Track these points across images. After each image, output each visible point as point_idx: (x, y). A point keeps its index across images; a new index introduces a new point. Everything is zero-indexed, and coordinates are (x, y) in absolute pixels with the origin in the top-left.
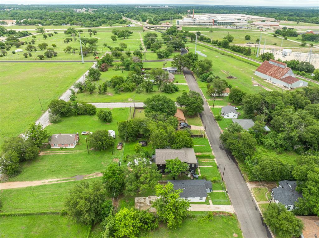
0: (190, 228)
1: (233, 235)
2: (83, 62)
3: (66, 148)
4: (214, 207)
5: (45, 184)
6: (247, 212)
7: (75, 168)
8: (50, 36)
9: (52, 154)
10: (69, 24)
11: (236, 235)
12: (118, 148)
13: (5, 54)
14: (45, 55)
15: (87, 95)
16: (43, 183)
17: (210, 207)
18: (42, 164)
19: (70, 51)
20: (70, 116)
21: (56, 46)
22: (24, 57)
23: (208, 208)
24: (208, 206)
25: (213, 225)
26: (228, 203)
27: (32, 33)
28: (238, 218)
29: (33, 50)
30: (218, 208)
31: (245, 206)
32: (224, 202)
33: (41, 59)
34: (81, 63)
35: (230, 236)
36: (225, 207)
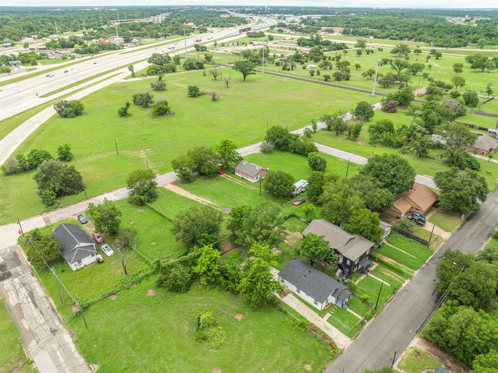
0: (268, 320)
1: (306, 365)
2: (373, 94)
3: (246, 180)
4: (324, 323)
5: (198, 201)
6: (363, 362)
7: (234, 200)
8: (368, 54)
9: (230, 179)
10: (413, 40)
12: (294, 203)
13: (294, 68)
14: (333, 77)
15: (331, 136)
16: (197, 199)
17: (319, 320)
18: (212, 184)
19: (371, 76)
20: (284, 150)
21: (360, 67)
22: (310, 74)
23: (316, 319)
24: (319, 317)
25: (296, 337)
26: (349, 335)
27: (349, 47)
28: (339, 357)
29: (328, 67)
30: (328, 329)
31: (369, 356)
32: (345, 329)
33: (326, 80)
34: (370, 94)
35: (300, 362)
36: (339, 335)
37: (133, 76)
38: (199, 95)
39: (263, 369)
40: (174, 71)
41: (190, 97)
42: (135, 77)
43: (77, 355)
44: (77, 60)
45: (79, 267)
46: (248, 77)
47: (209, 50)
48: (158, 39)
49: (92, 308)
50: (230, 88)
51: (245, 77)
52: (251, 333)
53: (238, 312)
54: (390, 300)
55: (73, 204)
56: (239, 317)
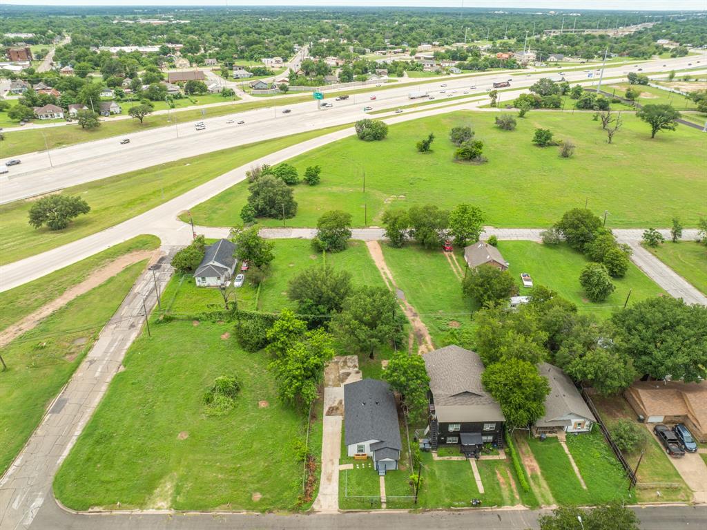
1: (258, 493)
4: (333, 471)
5: (381, 270)
11: (258, 499)
16: (383, 268)
17: (333, 464)
23: (331, 460)
24: (337, 461)
26: (346, 504)
28: (299, 515)
30: (329, 479)
35: (256, 485)
36: (331, 495)
37: (493, 105)
38: (549, 145)
39: (218, 464)
40: (557, 106)
41: (536, 145)
42: (495, 106)
43: (123, 353)
44: (452, 75)
45: (202, 285)
46: (659, 133)
47: (651, 85)
48: (590, 60)
49: (173, 323)
50: (613, 143)
51: (654, 132)
52: (253, 426)
53: (268, 400)
54: (455, 510)
55: (268, 227)
56: (263, 404)
